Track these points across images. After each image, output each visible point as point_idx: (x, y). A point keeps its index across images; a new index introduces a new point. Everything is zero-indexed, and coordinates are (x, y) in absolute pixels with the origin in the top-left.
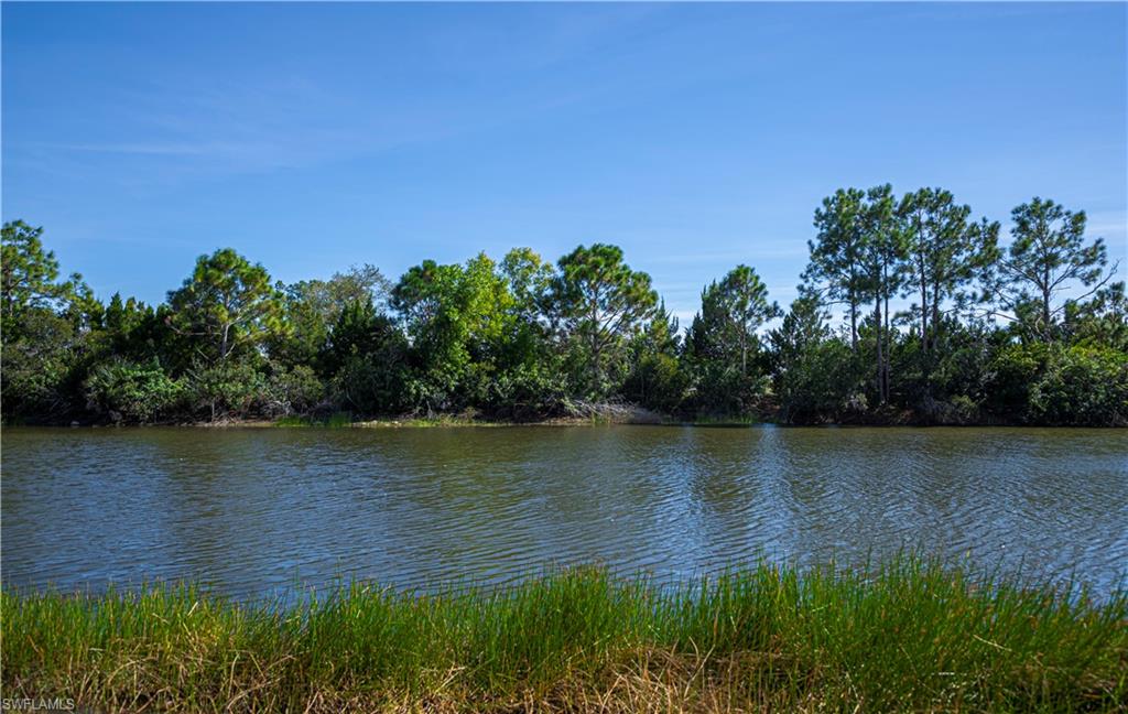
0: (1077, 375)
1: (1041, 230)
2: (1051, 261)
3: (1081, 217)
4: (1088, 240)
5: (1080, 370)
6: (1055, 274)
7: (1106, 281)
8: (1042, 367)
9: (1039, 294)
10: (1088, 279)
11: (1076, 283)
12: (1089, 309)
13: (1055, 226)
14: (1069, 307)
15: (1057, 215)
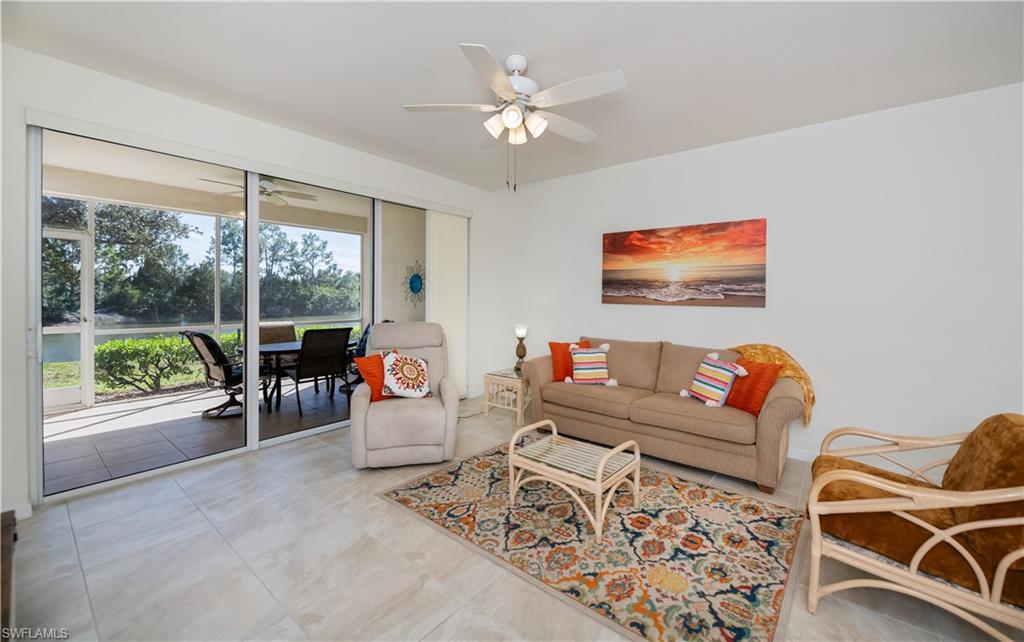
0: (323, 298)
1: (312, 243)
2: (315, 256)
3: (326, 243)
4: (327, 250)
5: (323, 295)
6: (316, 261)
7: (332, 263)
8: (312, 295)
9: (311, 267)
10: (327, 263)
11: (323, 264)
12: (326, 273)
13: (317, 244)
14: (320, 271)
15: (317, 239)
